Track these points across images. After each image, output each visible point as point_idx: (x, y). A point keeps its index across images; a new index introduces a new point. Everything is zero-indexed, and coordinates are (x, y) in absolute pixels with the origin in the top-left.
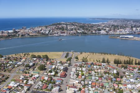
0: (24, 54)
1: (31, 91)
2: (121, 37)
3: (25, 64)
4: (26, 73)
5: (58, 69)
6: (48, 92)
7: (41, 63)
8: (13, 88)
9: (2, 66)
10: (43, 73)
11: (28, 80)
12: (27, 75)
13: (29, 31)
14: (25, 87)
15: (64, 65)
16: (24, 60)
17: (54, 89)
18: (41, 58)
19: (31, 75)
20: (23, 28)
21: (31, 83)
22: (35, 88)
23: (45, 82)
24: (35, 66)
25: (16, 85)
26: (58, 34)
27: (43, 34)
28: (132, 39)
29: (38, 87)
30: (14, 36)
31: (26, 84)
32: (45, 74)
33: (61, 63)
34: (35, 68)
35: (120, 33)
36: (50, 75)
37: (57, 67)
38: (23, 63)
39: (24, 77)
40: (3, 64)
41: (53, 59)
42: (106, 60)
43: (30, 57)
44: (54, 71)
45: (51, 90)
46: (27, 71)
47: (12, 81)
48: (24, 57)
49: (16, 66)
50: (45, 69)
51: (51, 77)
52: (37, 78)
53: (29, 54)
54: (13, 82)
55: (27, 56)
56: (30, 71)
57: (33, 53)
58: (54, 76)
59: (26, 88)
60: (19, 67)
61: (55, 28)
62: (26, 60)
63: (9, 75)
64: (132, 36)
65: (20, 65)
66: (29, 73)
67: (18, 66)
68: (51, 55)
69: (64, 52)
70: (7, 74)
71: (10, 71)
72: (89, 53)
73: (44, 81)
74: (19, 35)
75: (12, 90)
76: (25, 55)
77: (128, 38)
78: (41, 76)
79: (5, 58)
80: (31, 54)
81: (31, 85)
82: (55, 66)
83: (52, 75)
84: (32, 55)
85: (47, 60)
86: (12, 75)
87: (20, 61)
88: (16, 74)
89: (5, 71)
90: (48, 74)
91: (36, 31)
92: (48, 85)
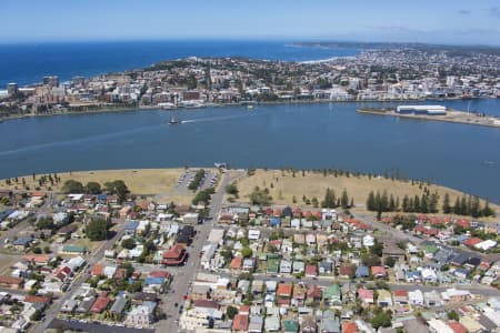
0: (39, 177)
1: (48, 322)
2: (402, 111)
3: (39, 217)
4: (38, 252)
5: (157, 235)
6: (110, 323)
7: (96, 210)
10: (102, 251)
11: (41, 279)
12: (42, 260)
13: (69, 91)
14: (28, 305)
15: (181, 219)
16: (36, 200)
17: (134, 311)
18: (100, 192)
19: (54, 259)
20: (46, 81)
21: (51, 290)
22: (64, 308)
23: (106, 286)
24: (75, 223)
26: (172, 101)
27: (117, 101)
28: (441, 117)
29: (77, 306)
30: (13, 109)
31: (33, 294)
32: (108, 253)
33: (172, 212)
34: (75, 229)
35: (400, 96)
36: (128, 258)
37: (154, 225)
38: (30, 215)
39: (30, 267)
41: (143, 197)
42: (339, 196)
43: (59, 191)
44: (144, 241)
45: (121, 317)
46: (43, 245)
48: (38, 189)
49: (4, 224)
50: (111, 235)
51: (130, 267)
52: (77, 269)
53: (58, 180)
55: (49, 184)
57: (75, 173)
58: (142, 260)
59: (29, 311)
60: (15, 228)
61: (163, 79)
62: (43, 203)
64: (439, 107)
65: (20, 221)
66: (48, 251)
67: (11, 226)
68: (134, 179)
69: (187, 168)
72: (278, 173)
73: (101, 282)
74: (30, 106)
76: (42, 182)
77: (425, 112)
78: (91, 260)
80: (65, 177)
81: (51, 298)
82: (147, 222)
83: (134, 258)
84: (67, 183)
85: (122, 201)
87: (23, 206)
90: (120, 255)
91: (92, 92)
92: (116, 295)
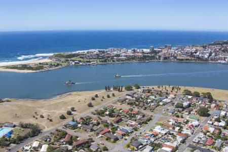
0: (171, 87)
1: (187, 145)
3: (176, 103)
4: (178, 116)
6: (215, 151)
7: (200, 104)
8: (160, 136)
9: (141, 101)
11: (181, 127)
12: (180, 120)
13: (176, 52)
14: (178, 137)
16: (172, 96)
17: (226, 148)
18: (199, 97)
19: (186, 121)
20: (166, 47)
21: (187, 133)
22: (194, 141)
23: (210, 135)
24: (191, 108)
25: (164, 132)
26: (225, 60)
27: (198, 58)
29: (199, 141)
30: (153, 58)
31: (180, 132)
32: (208, 122)
34: (192, 110)
36: (218, 126)
38: (171, 102)
39: (176, 122)
40: (142, 98)
41: (220, 101)
43: (181, 93)
44: (224, 120)
45: (220, 150)
46: (180, 114)
47: (157, 124)
48: (172, 92)
49: (161, 103)
50: (208, 115)
51: (220, 130)
52: (196, 126)
53: (180, 89)
54: (159, 127)
55: (176, 90)
56: (183, 115)
57: (186, 87)
58: (225, 128)
59: (179, 139)
60: (166, 106)
61: (219, 49)
62: (175, 97)
63: (152, 116)
65: (167, 103)
66: (182, 117)
67: (164, 105)
68: (216, 93)
70: (148, 113)
71: (152, 110)
73: (208, 134)
74: (160, 57)
75: (159, 138)
76: (173, 89)
78: (201, 124)
79: (144, 90)
80: (183, 88)
81: (187, 136)
82: (225, 112)
83: (221, 126)
84: (185, 91)
85: (210, 102)
86: (156, 116)
87: (167, 97)
88: (162, 116)
89: (145, 109)
90: (214, 124)
91: (186, 53)
92: (216, 140)
